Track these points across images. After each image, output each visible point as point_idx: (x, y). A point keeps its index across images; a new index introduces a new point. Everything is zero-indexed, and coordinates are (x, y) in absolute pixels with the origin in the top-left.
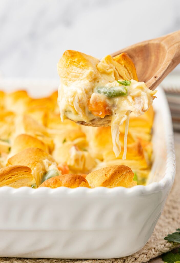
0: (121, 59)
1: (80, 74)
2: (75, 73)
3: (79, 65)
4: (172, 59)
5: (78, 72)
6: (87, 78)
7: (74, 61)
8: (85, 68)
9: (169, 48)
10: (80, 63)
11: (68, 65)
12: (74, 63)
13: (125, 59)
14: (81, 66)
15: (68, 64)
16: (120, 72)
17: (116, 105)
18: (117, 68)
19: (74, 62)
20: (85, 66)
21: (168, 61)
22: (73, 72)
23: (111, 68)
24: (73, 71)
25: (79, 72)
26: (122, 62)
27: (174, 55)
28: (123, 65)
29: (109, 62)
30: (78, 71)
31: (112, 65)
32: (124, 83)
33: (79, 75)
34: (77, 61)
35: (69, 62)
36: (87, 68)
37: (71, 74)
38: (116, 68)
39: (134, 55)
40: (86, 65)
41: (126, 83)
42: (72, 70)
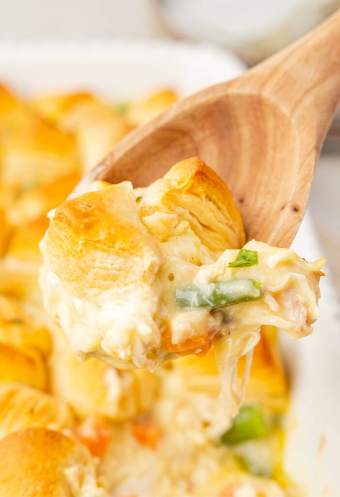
0: (196, 184)
1: (119, 271)
2: (106, 269)
3: (113, 249)
4: (314, 145)
5: (114, 266)
6: (144, 278)
7: (96, 239)
8: (131, 254)
9: (293, 112)
10: (114, 243)
11: (81, 250)
12: (99, 245)
13: (203, 180)
14: (120, 251)
15: (80, 248)
16: (200, 218)
17: (230, 318)
18: (194, 212)
19: (99, 242)
20: (131, 250)
21: (309, 154)
22: (97, 267)
23: (181, 217)
24: (97, 264)
25: (116, 266)
26: (200, 190)
27: (314, 132)
28: (203, 197)
29: (172, 205)
30: (112, 264)
31: (180, 210)
32: (243, 261)
33: (118, 273)
34: (106, 241)
35: (80, 242)
36: (138, 254)
37: (93, 271)
38: (191, 214)
39: (192, 126)
40: (133, 248)
41: (244, 257)
42: (94, 261)
